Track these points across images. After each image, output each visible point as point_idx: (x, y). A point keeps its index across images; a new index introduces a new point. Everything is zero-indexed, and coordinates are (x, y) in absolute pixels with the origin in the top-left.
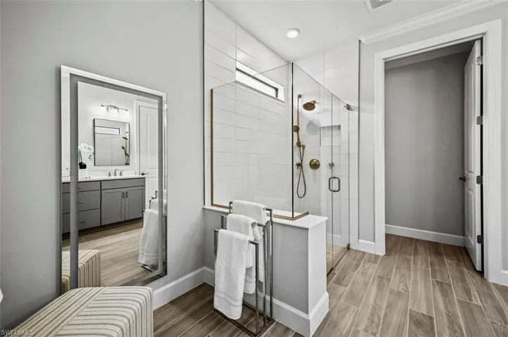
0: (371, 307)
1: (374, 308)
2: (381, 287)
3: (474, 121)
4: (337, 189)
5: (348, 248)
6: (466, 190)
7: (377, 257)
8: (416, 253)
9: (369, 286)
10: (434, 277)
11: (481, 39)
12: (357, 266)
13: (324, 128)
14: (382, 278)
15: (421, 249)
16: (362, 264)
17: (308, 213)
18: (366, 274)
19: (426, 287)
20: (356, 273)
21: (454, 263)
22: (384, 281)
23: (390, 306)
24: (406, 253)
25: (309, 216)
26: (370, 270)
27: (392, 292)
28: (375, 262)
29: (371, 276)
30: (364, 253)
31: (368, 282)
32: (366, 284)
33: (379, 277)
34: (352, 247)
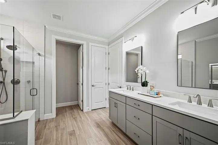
0: (55, 140)
1: (56, 139)
2: (57, 130)
3: (81, 67)
4: (35, 94)
5: (39, 121)
6: (78, 87)
7: (53, 119)
8: (66, 111)
9: (53, 132)
10: (72, 117)
11: (83, 45)
12: (45, 126)
13: (23, 62)
14: (57, 126)
15: (67, 109)
16: (47, 125)
17: (22, 111)
18: (50, 128)
19: (71, 121)
20: (45, 130)
21: (76, 110)
22: (58, 127)
23: (62, 135)
24: (63, 113)
25: (22, 112)
26: (51, 126)
27: (61, 129)
28: (53, 121)
29: (52, 128)
30: (47, 120)
31: (52, 131)
32: (51, 132)
33: (55, 126)
34: (40, 120)
